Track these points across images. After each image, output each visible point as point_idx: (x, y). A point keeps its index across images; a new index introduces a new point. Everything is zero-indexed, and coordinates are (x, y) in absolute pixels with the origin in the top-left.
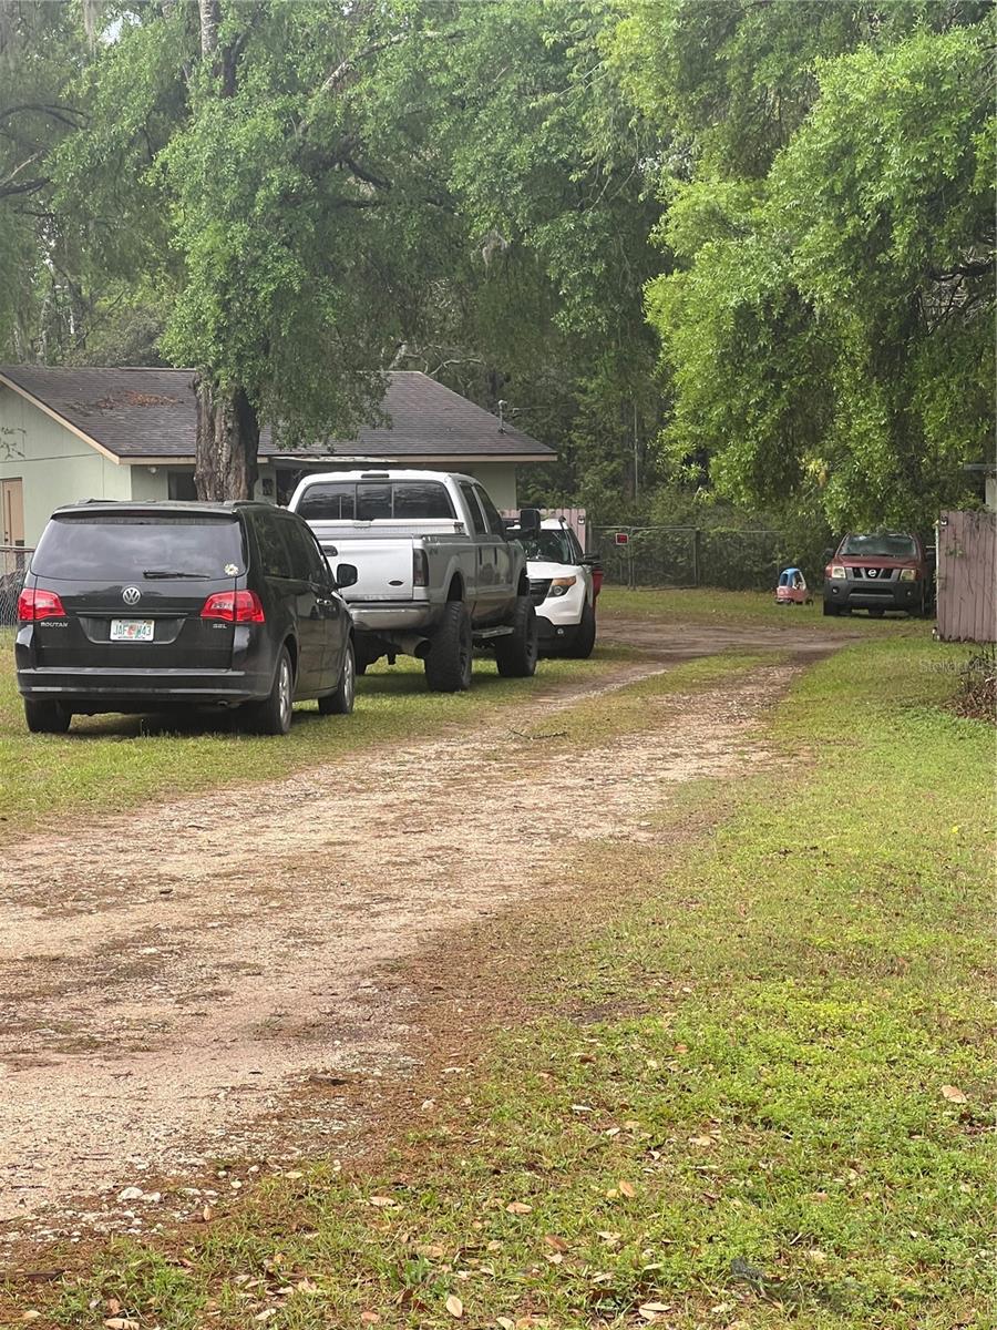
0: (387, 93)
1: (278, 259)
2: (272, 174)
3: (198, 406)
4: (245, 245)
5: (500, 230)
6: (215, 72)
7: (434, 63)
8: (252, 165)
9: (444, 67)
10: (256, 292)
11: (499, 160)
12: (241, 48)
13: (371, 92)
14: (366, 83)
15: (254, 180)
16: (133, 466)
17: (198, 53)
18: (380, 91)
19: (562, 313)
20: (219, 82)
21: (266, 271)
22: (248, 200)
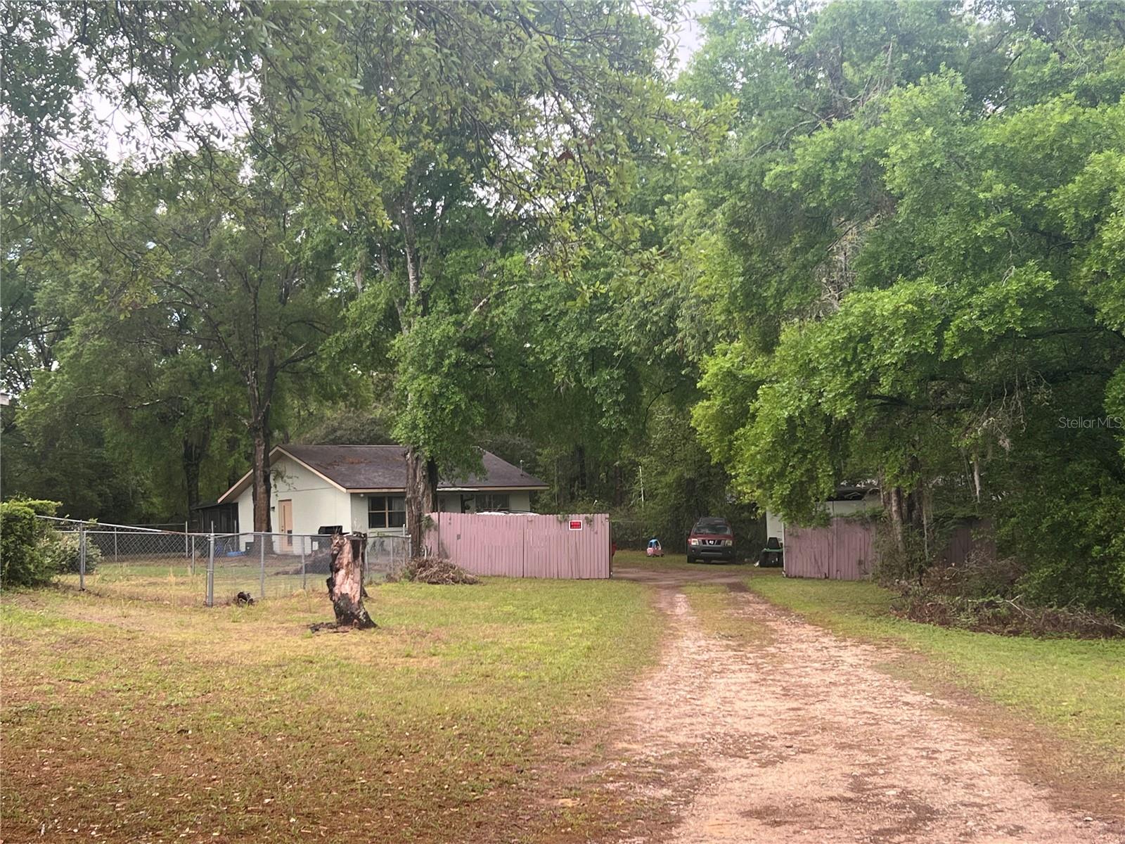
0: (513, 314)
1: (453, 393)
2: (451, 352)
3: (407, 465)
4: (438, 386)
5: (569, 379)
6: (418, 304)
7: (533, 299)
8: (441, 348)
9: (539, 301)
10: (445, 409)
11: (571, 346)
12: (431, 291)
13: (504, 313)
14: (501, 309)
15: (441, 355)
16: (351, 494)
17: (408, 295)
18: (508, 312)
19: (604, 419)
20: (420, 309)
21: (448, 399)
22: (438, 365)
